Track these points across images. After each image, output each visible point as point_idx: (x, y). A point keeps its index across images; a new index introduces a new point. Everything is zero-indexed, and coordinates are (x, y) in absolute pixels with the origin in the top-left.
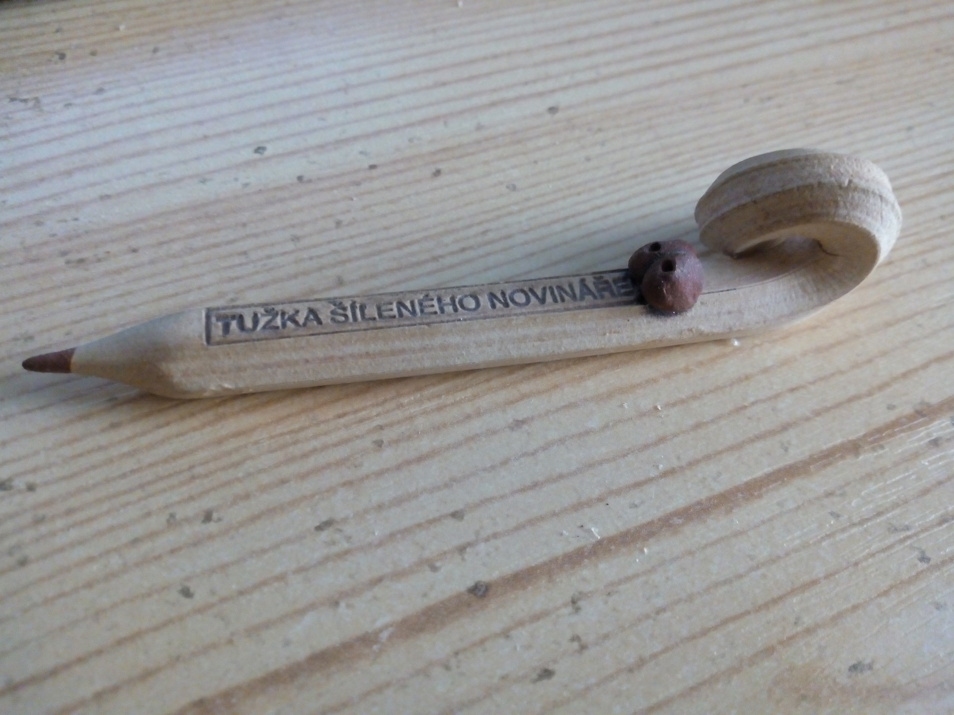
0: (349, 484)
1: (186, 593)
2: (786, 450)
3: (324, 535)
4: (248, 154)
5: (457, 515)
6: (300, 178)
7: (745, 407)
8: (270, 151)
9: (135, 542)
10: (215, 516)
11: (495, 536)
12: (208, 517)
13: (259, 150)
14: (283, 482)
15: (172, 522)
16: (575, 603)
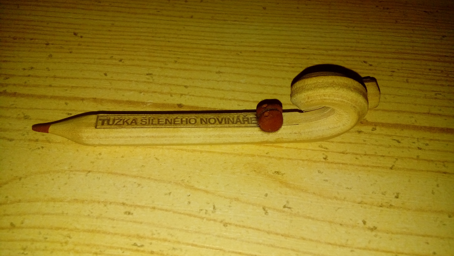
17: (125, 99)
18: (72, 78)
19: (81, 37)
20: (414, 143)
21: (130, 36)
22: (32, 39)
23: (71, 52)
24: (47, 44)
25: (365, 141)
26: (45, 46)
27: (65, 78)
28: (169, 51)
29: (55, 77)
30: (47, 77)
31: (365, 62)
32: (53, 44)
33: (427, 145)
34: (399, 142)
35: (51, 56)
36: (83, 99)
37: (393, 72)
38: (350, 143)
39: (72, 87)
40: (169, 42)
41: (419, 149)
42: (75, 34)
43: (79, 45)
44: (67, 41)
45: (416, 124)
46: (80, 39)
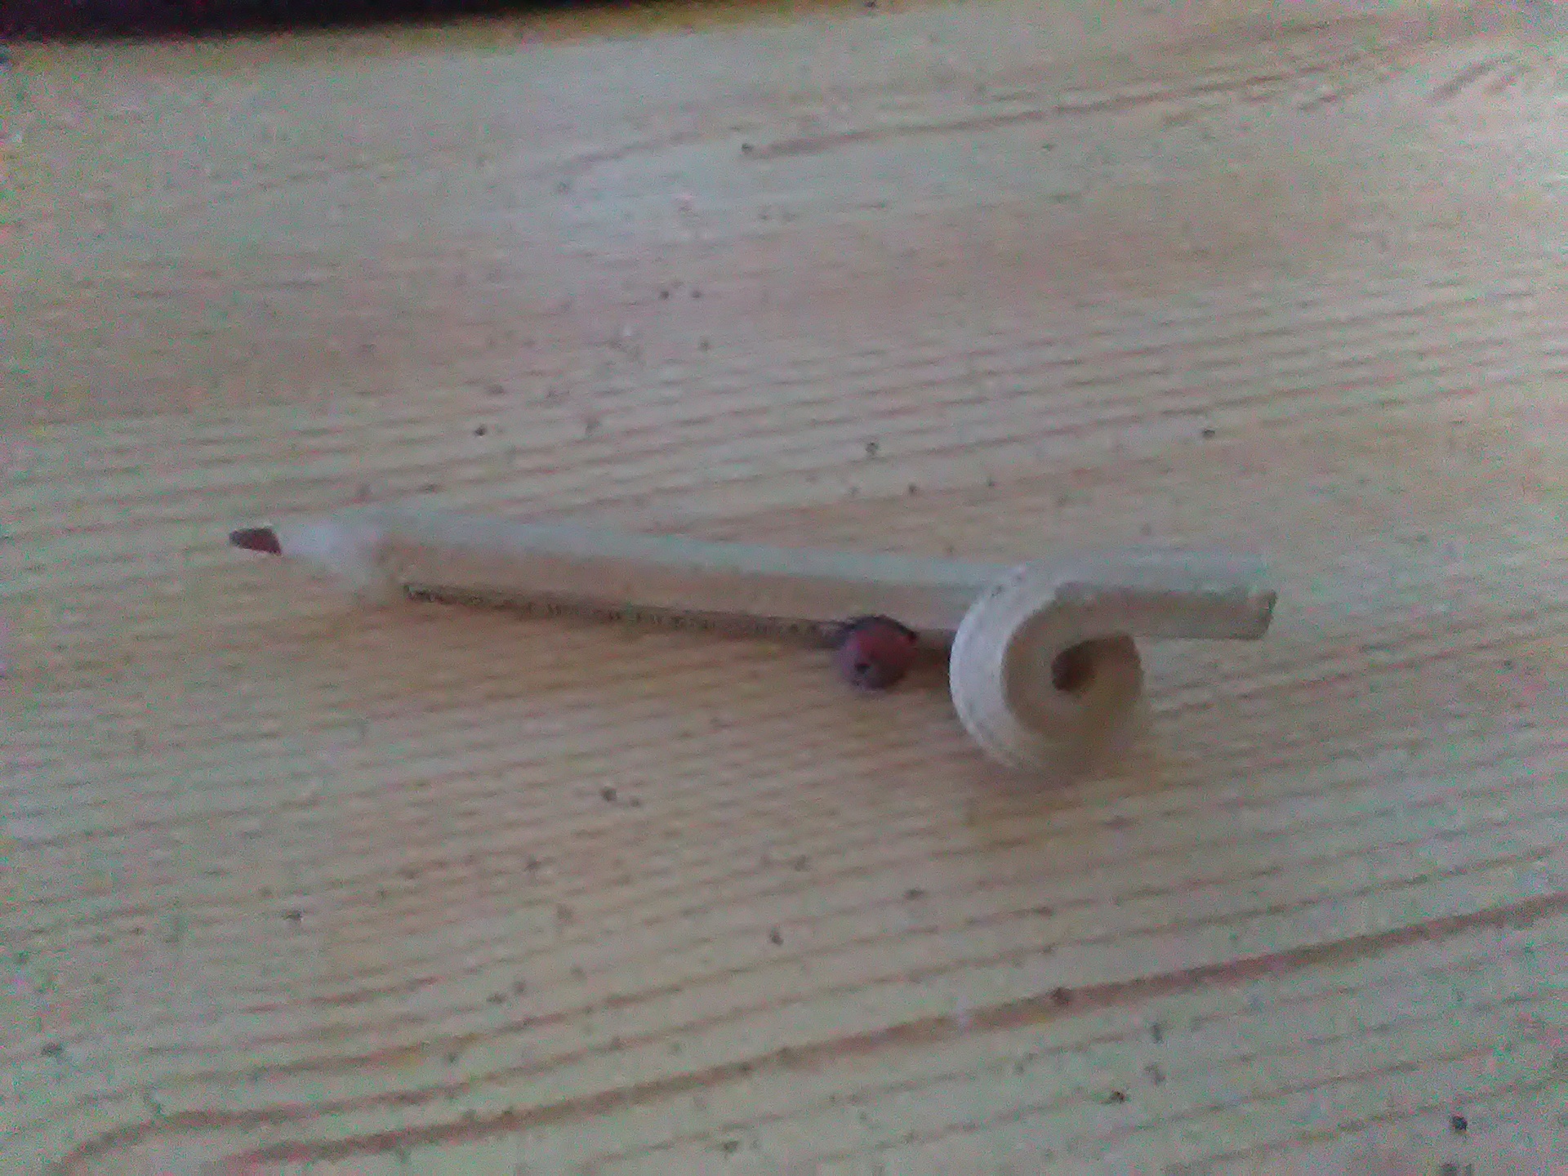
1: (776, 939)
3: (911, 905)
4: (860, 452)
5: (1045, 912)
6: (913, 490)
8: (883, 451)
10: (807, 864)
12: (800, 864)
13: (872, 447)
14: (875, 841)
15: (766, 863)
16: (1157, 1032)
17: (882, 1022)
19: (636, 803)
22: (470, 860)
23: (626, 879)
24: (533, 865)
26: (526, 875)
27: (650, 996)
29: (616, 1002)
30: (588, 1011)
32: (550, 861)
35: (564, 913)
36: (745, 1069)
39: (691, 1027)
42: (608, 795)
43: (642, 839)
44: (594, 834)
46: (638, 814)
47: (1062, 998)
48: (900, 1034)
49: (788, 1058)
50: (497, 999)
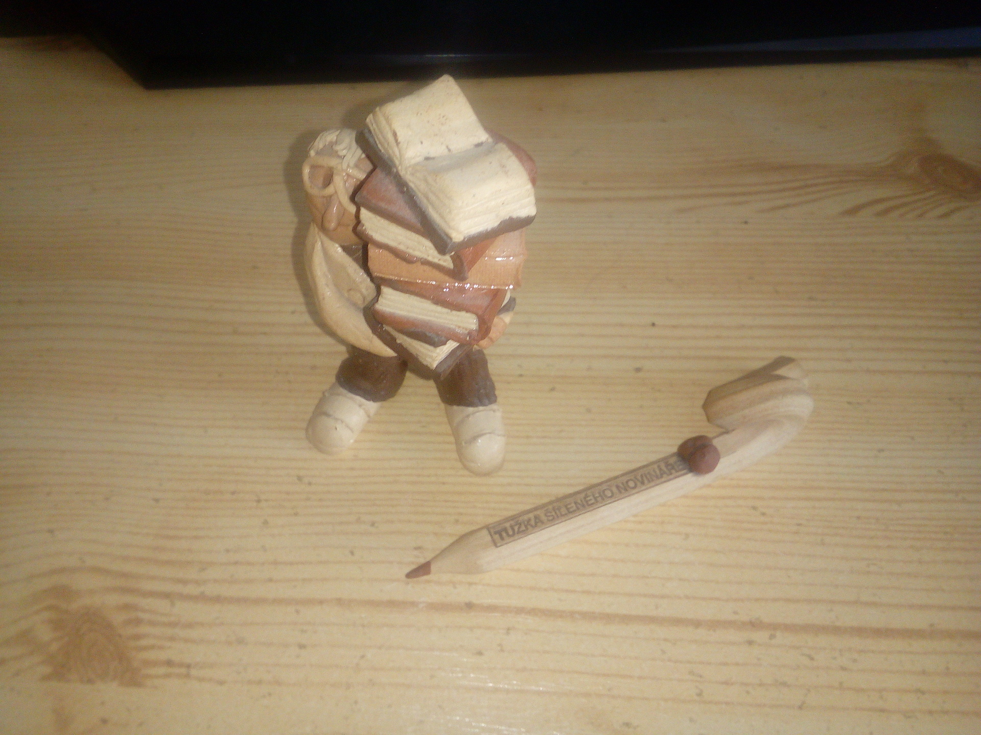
0: (436, 534)
1: (352, 553)
2: (657, 607)
3: (416, 553)
7: (648, 577)
9: (341, 523)
10: (376, 525)
11: (488, 585)
12: (373, 524)
14: (410, 521)
15: (358, 521)
16: (508, 630)
18: (302, 563)
19: (310, 484)
20: (835, 658)
21: (384, 476)
22: (233, 493)
23: (296, 514)
24: (259, 501)
25: (759, 659)
26: (255, 504)
27: (291, 564)
28: (446, 501)
29: (275, 563)
30: (263, 564)
31: (754, 508)
32: (266, 500)
33: (855, 661)
34: (812, 659)
35: (266, 522)
36: (321, 602)
37: (799, 525)
38: (737, 664)
39: (304, 580)
40: (444, 483)
41: (843, 669)
42: (300, 478)
43: (308, 499)
44: (288, 493)
45: (838, 624)
46: (309, 488)
47: (470, 606)
48: (392, 604)
49: (340, 602)
50: (228, 551)
